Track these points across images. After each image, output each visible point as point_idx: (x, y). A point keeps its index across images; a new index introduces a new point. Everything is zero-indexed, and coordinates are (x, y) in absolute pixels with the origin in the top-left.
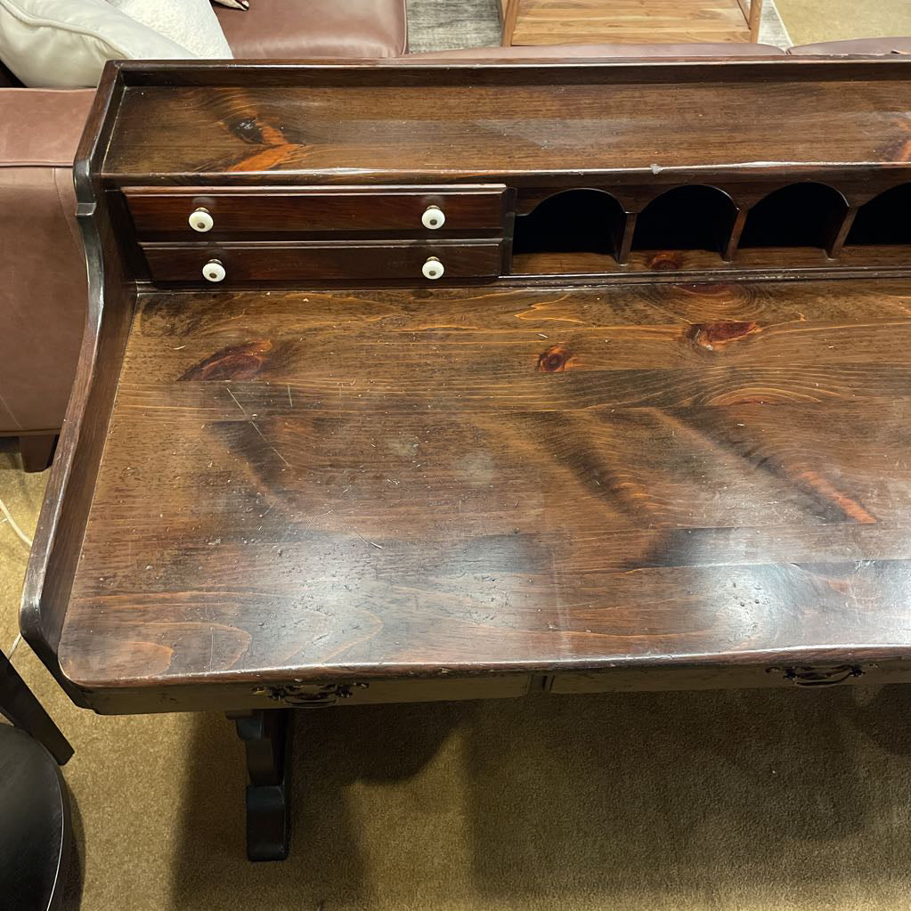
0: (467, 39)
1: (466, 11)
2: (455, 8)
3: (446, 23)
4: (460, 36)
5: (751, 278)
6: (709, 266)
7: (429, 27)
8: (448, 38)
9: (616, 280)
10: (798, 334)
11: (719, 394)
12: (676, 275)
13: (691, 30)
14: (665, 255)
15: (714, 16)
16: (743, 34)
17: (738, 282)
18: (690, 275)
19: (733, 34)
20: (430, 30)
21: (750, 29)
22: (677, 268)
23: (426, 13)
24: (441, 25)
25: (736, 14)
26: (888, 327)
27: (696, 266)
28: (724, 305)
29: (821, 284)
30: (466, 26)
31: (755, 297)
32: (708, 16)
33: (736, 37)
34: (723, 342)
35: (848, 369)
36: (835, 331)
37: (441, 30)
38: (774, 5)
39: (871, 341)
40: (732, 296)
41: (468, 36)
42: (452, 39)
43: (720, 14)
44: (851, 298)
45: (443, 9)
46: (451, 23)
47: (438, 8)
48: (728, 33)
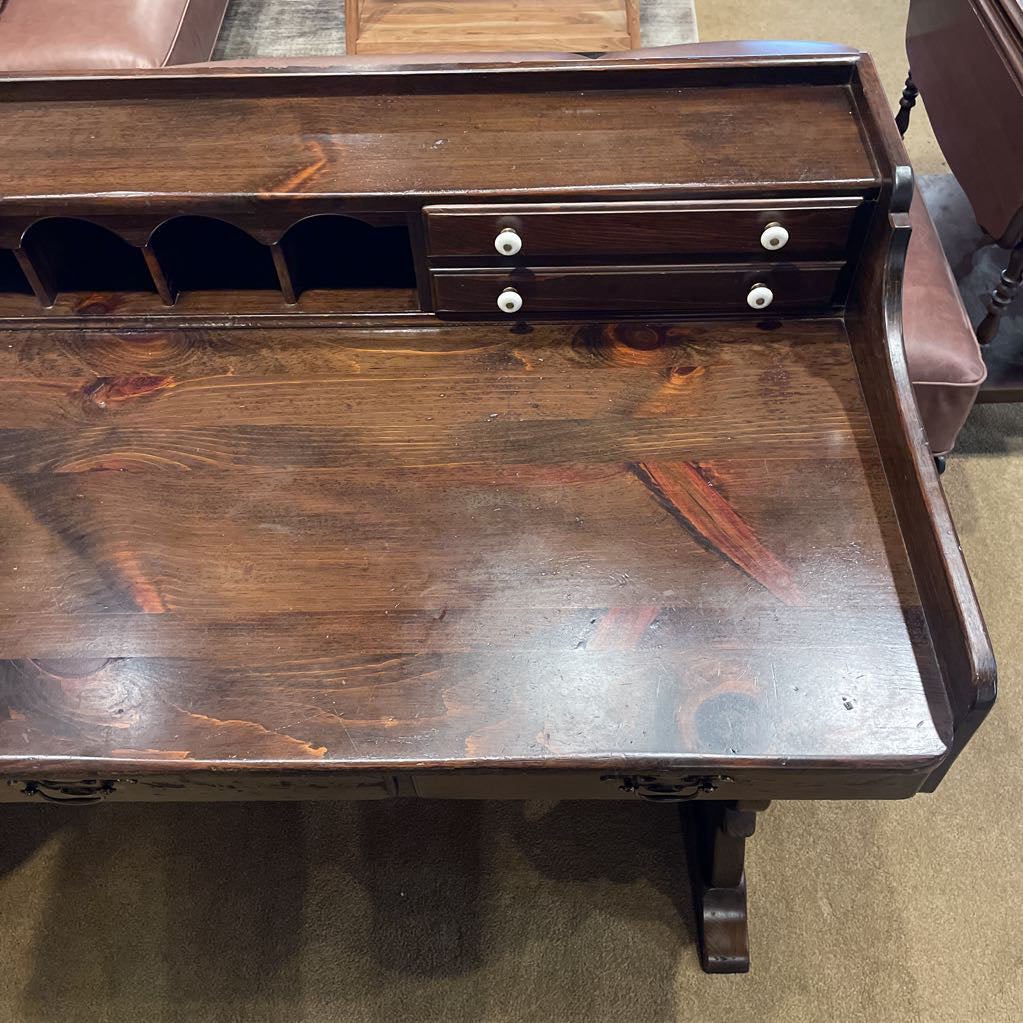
0: (327, 50)
1: (336, 18)
2: (325, 15)
3: (310, 33)
4: (320, 47)
5: (194, 325)
6: (144, 311)
7: (289, 37)
8: (306, 49)
9: (39, 325)
10: (214, 391)
11: (77, 460)
12: (106, 320)
13: (562, 37)
14: (98, 298)
15: (592, 20)
16: (622, 41)
17: (181, 328)
18: (122, 320)
19: (609, 40)
20: (289, 40)
21: (629, 34)
22: (107, 311)
23: (291, 21)
24: (302, 34)
25: (618, 16)
26: (322, 384)
27: (127, 311)
28: (149, 355)
29: (275, 334)
30: (330, 35)
31: (192, 346)
32: (585, 20)
33: (614, 44)
34: (121, 398)
35: (247, 433)
36: (257, 388)
37: (301, 40)
38: (693, 6)
39: (291, 400)
40: (164, 347)
41: (330, 46)
42: (311, 50)
43: (600, 18)
44: (300, 351)
45: (310, 16)
46: (314, 33)
47: (306, 15)
48: (604, 39)
